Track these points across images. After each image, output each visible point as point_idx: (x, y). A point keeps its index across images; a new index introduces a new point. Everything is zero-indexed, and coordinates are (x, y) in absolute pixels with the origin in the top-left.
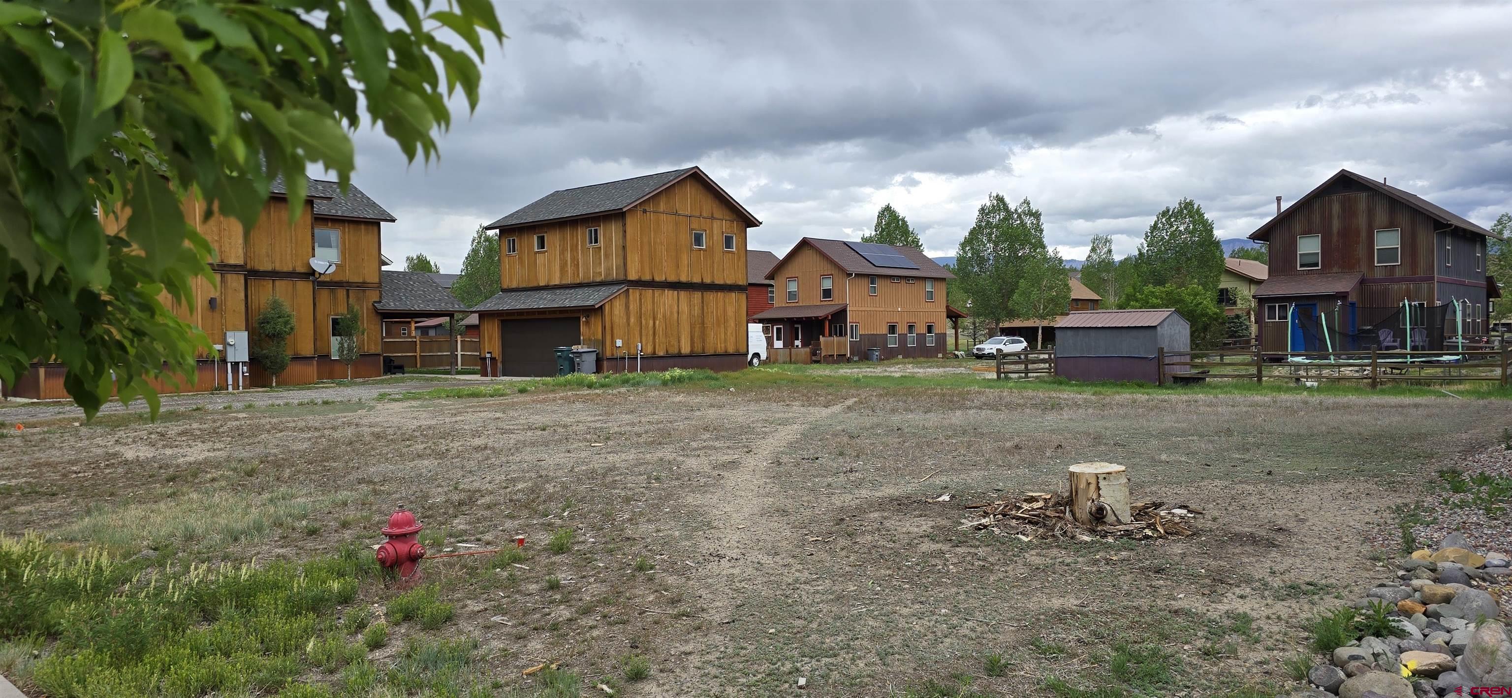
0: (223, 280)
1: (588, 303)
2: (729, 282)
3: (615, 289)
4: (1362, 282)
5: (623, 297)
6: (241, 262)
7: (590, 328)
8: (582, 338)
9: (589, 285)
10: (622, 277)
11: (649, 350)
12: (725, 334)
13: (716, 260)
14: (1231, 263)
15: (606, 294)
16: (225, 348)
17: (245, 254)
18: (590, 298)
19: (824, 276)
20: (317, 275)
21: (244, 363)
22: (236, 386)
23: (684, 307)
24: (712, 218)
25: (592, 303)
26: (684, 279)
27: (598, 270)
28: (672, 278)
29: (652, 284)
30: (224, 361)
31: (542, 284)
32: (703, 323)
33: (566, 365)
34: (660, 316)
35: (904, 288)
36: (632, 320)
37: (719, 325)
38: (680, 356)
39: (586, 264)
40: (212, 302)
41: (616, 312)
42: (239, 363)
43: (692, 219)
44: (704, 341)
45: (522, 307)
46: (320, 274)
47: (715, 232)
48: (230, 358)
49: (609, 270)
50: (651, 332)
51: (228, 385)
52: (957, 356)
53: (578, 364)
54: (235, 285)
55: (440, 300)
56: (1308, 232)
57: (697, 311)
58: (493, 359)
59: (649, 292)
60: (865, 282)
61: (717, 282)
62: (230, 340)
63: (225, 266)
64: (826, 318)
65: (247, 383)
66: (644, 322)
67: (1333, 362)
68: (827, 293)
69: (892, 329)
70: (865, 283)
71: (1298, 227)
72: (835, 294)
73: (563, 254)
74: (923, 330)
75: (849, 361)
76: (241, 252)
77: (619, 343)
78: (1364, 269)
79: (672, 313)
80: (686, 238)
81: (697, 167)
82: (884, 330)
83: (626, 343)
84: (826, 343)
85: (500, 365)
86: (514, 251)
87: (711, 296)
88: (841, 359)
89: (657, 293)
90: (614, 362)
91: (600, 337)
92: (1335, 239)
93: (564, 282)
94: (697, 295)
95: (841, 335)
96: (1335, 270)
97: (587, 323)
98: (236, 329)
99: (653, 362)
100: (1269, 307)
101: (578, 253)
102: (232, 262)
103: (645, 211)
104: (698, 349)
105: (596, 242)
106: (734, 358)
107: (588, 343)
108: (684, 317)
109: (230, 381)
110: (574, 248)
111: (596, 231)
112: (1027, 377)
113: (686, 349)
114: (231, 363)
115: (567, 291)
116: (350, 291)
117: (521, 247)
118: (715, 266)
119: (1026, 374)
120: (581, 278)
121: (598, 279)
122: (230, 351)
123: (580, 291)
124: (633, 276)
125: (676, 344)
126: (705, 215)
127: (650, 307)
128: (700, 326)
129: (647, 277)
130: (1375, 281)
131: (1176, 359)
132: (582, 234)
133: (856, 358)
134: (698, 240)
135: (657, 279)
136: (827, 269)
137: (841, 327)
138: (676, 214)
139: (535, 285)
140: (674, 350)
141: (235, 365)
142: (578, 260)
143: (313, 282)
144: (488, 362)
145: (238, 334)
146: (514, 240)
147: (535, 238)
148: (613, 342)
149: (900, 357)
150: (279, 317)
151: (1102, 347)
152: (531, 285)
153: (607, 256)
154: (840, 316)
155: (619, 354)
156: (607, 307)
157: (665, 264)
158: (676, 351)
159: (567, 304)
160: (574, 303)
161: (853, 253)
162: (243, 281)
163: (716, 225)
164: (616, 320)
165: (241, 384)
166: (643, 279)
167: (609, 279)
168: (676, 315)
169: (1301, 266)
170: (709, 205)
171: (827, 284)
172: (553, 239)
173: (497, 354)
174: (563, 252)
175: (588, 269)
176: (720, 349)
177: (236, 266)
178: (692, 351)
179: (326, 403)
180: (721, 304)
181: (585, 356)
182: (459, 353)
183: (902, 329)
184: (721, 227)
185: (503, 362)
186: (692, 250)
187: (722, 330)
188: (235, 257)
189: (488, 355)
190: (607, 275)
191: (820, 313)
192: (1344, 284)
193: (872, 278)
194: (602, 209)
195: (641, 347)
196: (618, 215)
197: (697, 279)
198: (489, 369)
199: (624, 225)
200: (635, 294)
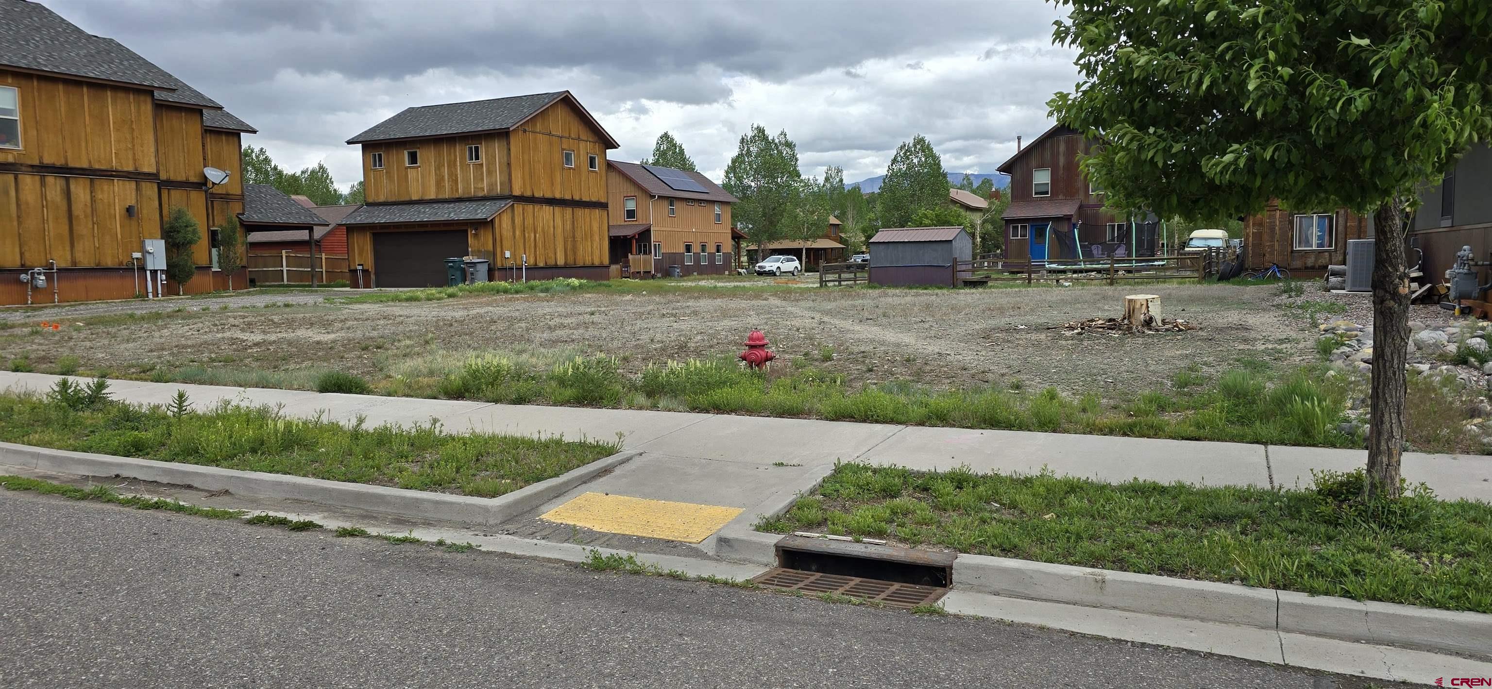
0: (138, 189)
1: (478, 217)
2: (594, 200)
3: (503, 203)
4: (1081, 207)
5: (509, 211)
6: (153, 170)
7: (478, 241)
8: (470, 249)
9: (470, 200)
10: (507, 193)
11: (532, 261)
12: (592, 247)
13: (583, 179)
14: (954, 193)
15: (494, 208)
16: (143, 255)
17: (157, 163)
18: (482, 212)
19: (628, 198)
20: (210, 185)
21: (162, 271)
22: (156, 294)
23: (559, 221)
24: (579, 139)
25: (484, 216)
26: (558, 196)
27: (480, 186)
28: (548, 195)
29: (532, 200)
30: (142, 269)
31: (415, 197)
32: (574, 237)
33: (458, 273)
34: (539, 229)
35: (697, 210)
36: (518, 233)
37: (586, 239)
38: (556, 267)
39: (466, 181)
40: (129, 210)
41: (504, 225)
42: (156, 271)
43: (563, 140)
44: (575, 253)
45: (401, 220)
46: (214, 184)
47: (582, 152)
48: (150, 266)
49: (492, 186)
50: (533, 245)
51: (147, 293)
52: (740, 274)
53: (472, 274)
54: (149, 193)
55: (297, 213)
56: (1041, 166)
57: (568, 226)
58: (365, 271)
59: (530, 207)
60: (666, 203)
61: (584, 199)
62: (149, 248)
63: (139, 174)
64: (634, 237)
65: (165, 290)
66: (527, 235)
67: (1083, 266)
68: (631, 214)
69: (688, 248)
70: (665, 205)
71: (1034, 163)
72: (639, 214)
73: (439, 169)
74: (713, 250)
75: (653, 277)
76: (153, 160)
77: (508, 254)
78: (1081, 196)
79: (549, 227)
80: (557, 157)
81: (568, 92)
82: (682, 249)
83: (514, 254)
84: (634, 260)
85: (373, 277)
86: (380, 165)
87: (579, 212)
88: (647, 275)
89: (537, 207)
90: (504, 272)
91: (490, 248)
92: (1061, 172)
93: (440, 197)
94: (569, 211)
95: (645, 253)
96: (1061, 197)
97: (476, 235)
98: (152, 237)
99: (535, 271)
100: (1013, 227)
101: (456, 169)
102: (146, 170)
103: (525, 131)
104: (571, 261)
105: (477, 158)
106: (598, 270)
107: (478, 253)
108: (559, 231)
109: (150, 289)
110: (452, 165)
111: (477, 149)
112: (840, 285)
113: (561, 262)
114: (151, 271)
115: (446, 206)
116: (215, 203)
117: (388, 162)
118: (583, 183)
119: (840, 282)
120: (460, 193)
121: (480, 194)
122: (149, 259)
123: (462, 205)
124: (517, 192)
125: (553, 256)
126: (573, 136)
127: (531, 221)
128: (572, 240)
129: (528, 193)
130: (1089, 206)
131: (964, 267)
132: (460, 152)
133: (659, 275)
134: (568, 158)
135: (537, 195)
136: (631, 190)
137: (645, 246)
138: (550, 134)
139: (407, 199)
140: (551, 262)
141: (154, 272)
142: (456, 176)
143: (206, 192)
144: (360, 274)
145: (155, 241)
146: (380, 156)
147: (406, 153)
148: (503, 253)
149: (695, 274)
150: (186, 226)
151: (908, 258)
152: (402, 199)
153: (489, 172)
154: (645, 235)
155: (508, 264)
156: (497, 220)
157: (542, 181)
158: (553, 263)
159: (453, 217)
160: (463, 217)
161: (652, 177)
162: (156, 190)
163: (582, 145)
164: (505, 233)
165: (160, 291)
166: (525, 195)
167: (493, 194)
168: (552, 229)
169: (1036, 194)
170: (576, 128)
171: (631, 205)
172: (427, 156)
173: (370, 264)
174: (439, 168)
175: (469, 184)
176: (588, 262)
177: (149, 174)
178: (566, 262)
179: (287, 306)
180: (588, 219)
181: (479, 267)
182: (285, 269)
183: (696, 249)
184: (587, 147)
185: (376, 274)
186: (563, 169)
187: (589, 244)
188: (149, 167)
189: (360, 268)
190: (489, 190)
191: (629, 232)
192: (1068, 209)
193: (671, 200)
194: (486, 128)
195: (526, 259)
196: (503, 134)
197: (568, 197)
198: (361, 282)
199: (508, 144)
200: (519, 208)
